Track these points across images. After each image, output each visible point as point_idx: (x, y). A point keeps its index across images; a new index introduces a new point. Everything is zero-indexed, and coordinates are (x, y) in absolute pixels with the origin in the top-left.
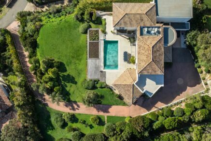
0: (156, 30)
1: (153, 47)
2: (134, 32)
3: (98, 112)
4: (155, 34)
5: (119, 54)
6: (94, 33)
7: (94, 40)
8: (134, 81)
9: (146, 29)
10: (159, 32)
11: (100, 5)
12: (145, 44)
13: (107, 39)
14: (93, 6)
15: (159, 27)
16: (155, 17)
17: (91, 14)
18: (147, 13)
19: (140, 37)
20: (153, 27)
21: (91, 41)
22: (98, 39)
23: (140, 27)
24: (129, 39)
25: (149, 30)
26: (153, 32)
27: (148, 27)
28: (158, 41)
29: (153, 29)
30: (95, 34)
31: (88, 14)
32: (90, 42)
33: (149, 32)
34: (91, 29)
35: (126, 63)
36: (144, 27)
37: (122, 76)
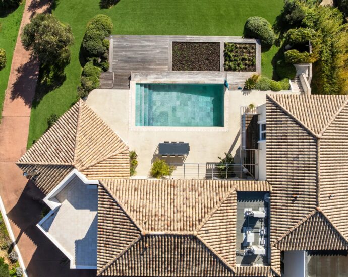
0: (260, 250)
1: (194, 238)
2: (251, 174)
3: (18, 70)
4: (244, 245)
5: (184, 129)
6: (246, 56)
7: (226, 55)
8: (86, 171)
9: (260, 213)
10: (249, 258)
11: (330, 77)
12: (206, 209)
13: (227, 93)
14: (326, 55)
15: (267, 260)
16: (303, 248)
17: (303, 46)
18: (322, 215)
19: (232, 191)
20: (267, 236)
21: (222, 48)
22: (230, 69)
23: (268, 193)
24: (229, 159)
25: (258, 224)
26: (251, 236)
27: (267, 221)
28: (216, 257)
29: (262, 240)
30: (244, 60)
31: (304, 36)
32: (218, 44)
33: (250, 222)
34: (258, 48)
35: (154, 149)
36: (267, 205)
37: (107, 131)
